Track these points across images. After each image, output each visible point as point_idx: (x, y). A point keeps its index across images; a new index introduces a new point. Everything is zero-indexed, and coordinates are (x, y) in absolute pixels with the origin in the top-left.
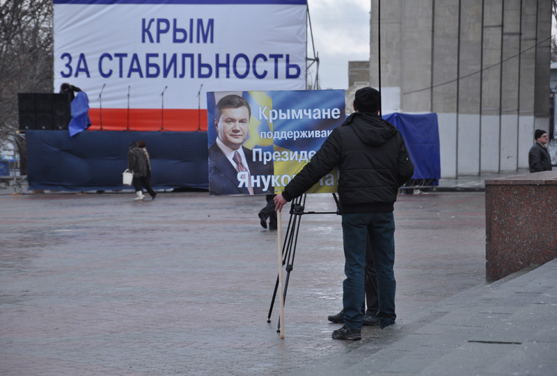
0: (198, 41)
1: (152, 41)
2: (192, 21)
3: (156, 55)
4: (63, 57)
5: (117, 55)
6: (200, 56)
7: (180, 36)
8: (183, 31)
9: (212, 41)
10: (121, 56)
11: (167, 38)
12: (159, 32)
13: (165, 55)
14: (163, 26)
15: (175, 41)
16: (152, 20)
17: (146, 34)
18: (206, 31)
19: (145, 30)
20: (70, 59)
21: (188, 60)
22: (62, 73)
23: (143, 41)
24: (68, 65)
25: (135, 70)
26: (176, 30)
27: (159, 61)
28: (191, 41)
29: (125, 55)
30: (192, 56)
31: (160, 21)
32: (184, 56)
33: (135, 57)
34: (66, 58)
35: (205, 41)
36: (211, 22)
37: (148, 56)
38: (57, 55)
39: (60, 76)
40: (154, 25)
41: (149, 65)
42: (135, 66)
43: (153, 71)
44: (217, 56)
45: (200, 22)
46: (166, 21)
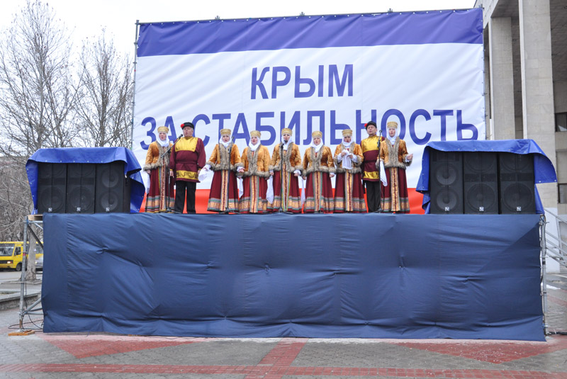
0: (331, 94)
1: (265, 96)
2: (321, 68)
3: (271, 115)
4: (144, 122)
5: (215, 117)
6: (333, 113)
7: (304, 88)
8: (311, 82)
9: (350, 94)
10: (221, 117)
11: (287, 91)
12: (276, 83)
13: (283, 114)
14: (281, 76)
15: (298, 94)
16: (266, 69)
17: (257, 87)
18: (342, 82)
19: (256, 83)
20: (154, 125)
21: (316, 120)
22: (142, 143)
23: (253, 97)
24: (150, 133)
25: (241, 136)
26: (299, 80)
27: (275, 122)
28: (321, 94)
29: (228, 116)
30: (321, 114)
31: (276, 70)
32: (311, 114)
33: (241, 118)
34: (149, 124)
35: (340, 93)
36: (349, 69)
37: (259, 115)
38: (138, 120)
39: (140, 147)
40: (269, 75)
41: (260, 128)
42: (241, 130)
43: (266, 135)
44: (358, 113)
45: (333, 69)
46: (286, 70)
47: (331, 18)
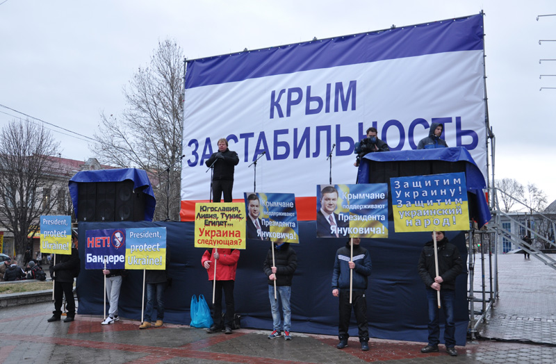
0: (336, 110)
1: (281, 115)
2: (329, 86)
3: (286, 132)
4: (190, 144)
5: (242, 136)
6: (338, 127)
7: (314, 105)
8: (319, 100)
9: (354, 108)
10: (246, 136)
11: (299, 110)
12: (290, 103)
13: (296, 130)
14: (295, 96)
15: (308, 112)
16: (283, 91)
17: (275, 107)
18: (346, 97)
19: (275, 104)
20: (197, 145)
21: (323, 134)
22: (189, 161)
23: (272, 116)
24: (194, 153)
25: (262, 152)
26: (309, 99)
27: (289, 138)
28: (328, 110)
29: (252, 135)
30: (328, 128)
31: (291, 91)
32: (319, 129)
33: (262, 135)
34: (193, 145)
35: (345, 109)
36: (353, 85)
37: (277, 133)
38: (185, 142)
39: (187, 165)
40: (285, 96)
41: (277, 144)
42: (262, 147)
43: (281, 150)
44: (361, 125)
45: (339, 86)
46: (298, 90)
47: (340, 39)
